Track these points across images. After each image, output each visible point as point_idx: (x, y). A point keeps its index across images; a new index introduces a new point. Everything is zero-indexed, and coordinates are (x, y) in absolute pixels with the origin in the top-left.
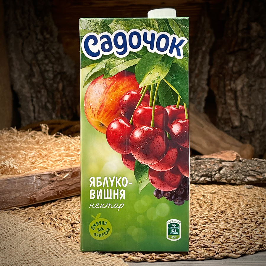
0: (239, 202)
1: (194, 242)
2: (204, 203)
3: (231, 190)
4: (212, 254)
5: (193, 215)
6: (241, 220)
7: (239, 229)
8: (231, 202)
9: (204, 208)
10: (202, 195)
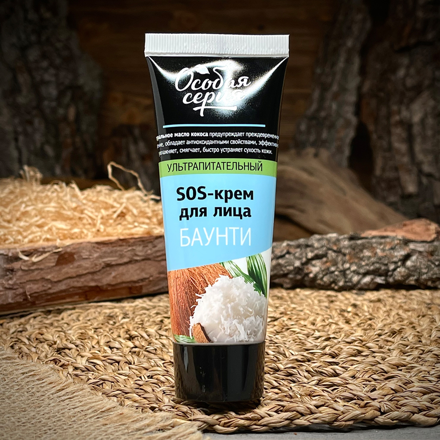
0: (430, 317)
1: (329, 390)
2: (354, 316)
3: (413, 297)
4: (370, 413)
5: (331, 336)
6: (436, 349)
7: (434, 366)
8: (415, 315)
9: (354, 324)
10: (350, 304)
